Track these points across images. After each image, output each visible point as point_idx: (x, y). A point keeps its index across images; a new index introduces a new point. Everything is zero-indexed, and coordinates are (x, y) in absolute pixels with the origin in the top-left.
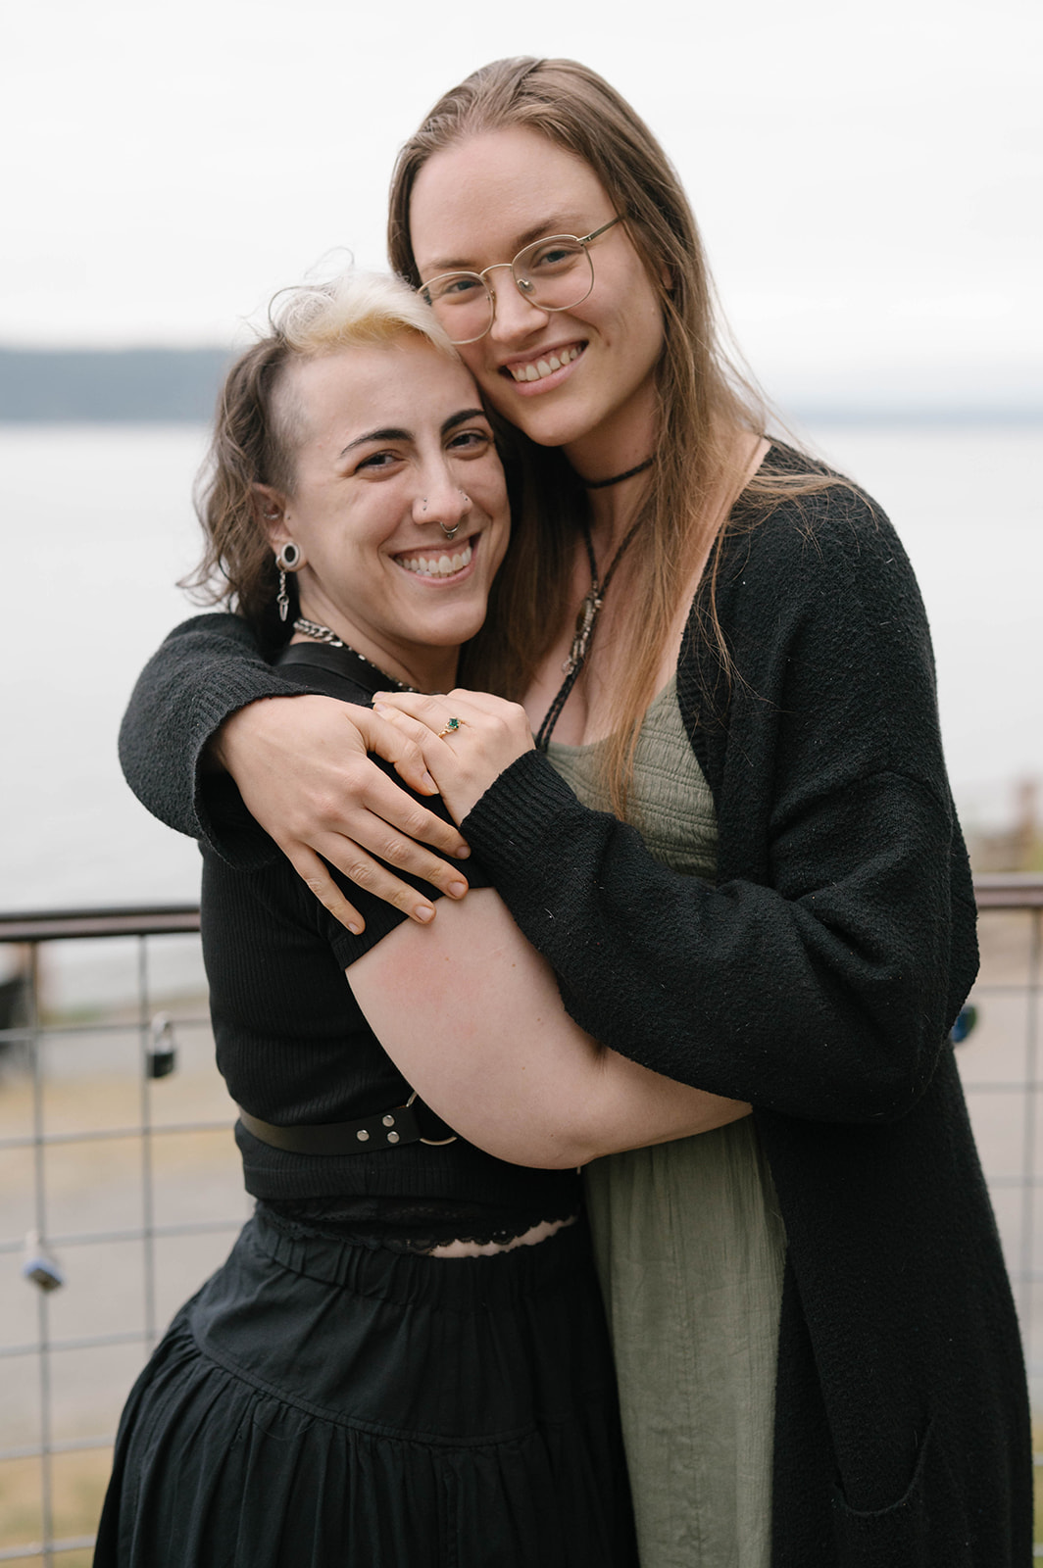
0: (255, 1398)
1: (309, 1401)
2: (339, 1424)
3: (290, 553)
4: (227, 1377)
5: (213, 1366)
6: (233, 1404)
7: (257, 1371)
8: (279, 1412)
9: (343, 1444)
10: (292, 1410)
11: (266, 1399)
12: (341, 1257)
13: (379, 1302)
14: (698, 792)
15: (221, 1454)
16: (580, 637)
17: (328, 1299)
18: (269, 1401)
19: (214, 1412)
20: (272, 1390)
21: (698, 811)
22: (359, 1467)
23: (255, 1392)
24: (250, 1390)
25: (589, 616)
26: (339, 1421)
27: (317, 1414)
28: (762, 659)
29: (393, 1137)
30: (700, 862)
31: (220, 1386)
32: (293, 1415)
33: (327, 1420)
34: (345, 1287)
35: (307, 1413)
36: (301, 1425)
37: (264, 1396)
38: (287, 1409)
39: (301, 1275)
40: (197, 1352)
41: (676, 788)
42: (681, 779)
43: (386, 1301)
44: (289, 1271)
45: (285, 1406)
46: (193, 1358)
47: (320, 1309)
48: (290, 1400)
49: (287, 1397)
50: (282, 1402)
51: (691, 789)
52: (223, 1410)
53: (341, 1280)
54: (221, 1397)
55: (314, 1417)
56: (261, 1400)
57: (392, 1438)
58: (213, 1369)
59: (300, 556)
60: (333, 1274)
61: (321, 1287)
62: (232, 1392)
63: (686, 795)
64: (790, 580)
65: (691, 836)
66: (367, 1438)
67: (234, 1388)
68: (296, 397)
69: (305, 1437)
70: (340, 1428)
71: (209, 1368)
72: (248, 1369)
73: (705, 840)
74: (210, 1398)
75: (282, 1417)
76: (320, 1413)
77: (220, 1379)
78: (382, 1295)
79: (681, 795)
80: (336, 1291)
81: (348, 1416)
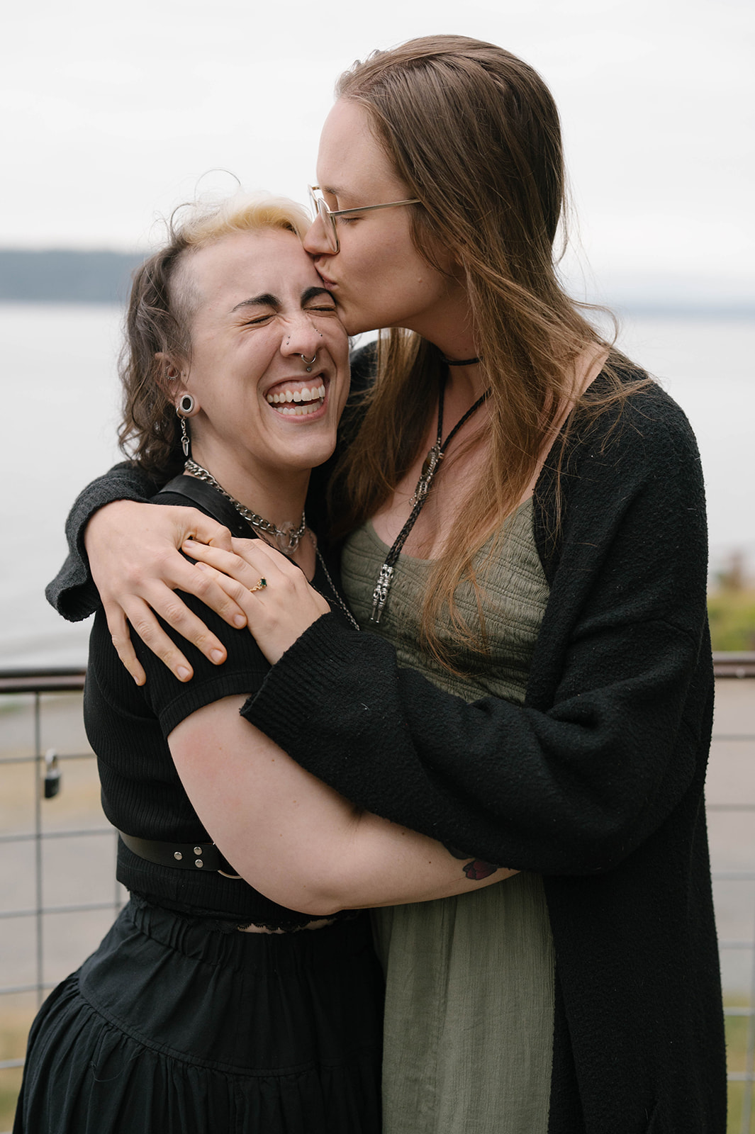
0: (106, 1029)
1: (142, 1034)
2: (162, 1053)
3: (187, 403)
4: (91, 1011)
5: (84, 1003)
6: (91, 1032)
7: (111, 1009)
8: (121, 1041)
9: (164, 1068)
10: (130, 1040)
11: (113, 1030)
12: (174, 927)
13: (198, 962)
14: (522, 605)
15: (82, 1070)
16: (424, 479)
17: (163, 958)
18: (114, 1032)
19: (79, 1039)
20: (118, 1024)
21: (521, 619)
22: (175, 1088)
23: (107, 1024)
24: (103, 1021)
25: (433, 463)
26: (162, 1050)
27: (146, 1045)
28: (597, 517)
29: (199, 863)
30: (516, 656)
31: (85, 1019)
32: (130, 1044)
33: (153, 1050)
34: (176, 949)
35: (140, 1043)
36: (134, 1052)
37: (113, 1027)
38: (127, 1040)
39: (150, 937)
40: (77, 992)
41: (505, 600)
42: (509, 594)
43: (203, 961)
44: (142, 934)
45: (126, 1037)
46: (74, 997)
47: (158, 964)
48: (129, 1033)
49: (128, 1030)
50: (124, 1034)
51: (517, 603)
52: (86, 1037)
53: (173, 944)
54: (85, 1028)
55: (145, 1047)
56: (109, 1030)
57: (198, 1066)
58: (83, 1005)
59: (195, 405)
60: (168, 939)
61: (161, 948)
62: (93, 1024)
63: (513, 607)
64: (632, 462)
65: (512, 638)
66: (180, 1065)
67: (94, 1020)
68: (189, 278)
69: (137, 1062)
70: (162, 1056)
71: (81, 1004)
72: (105, 1007)
73: (523, 641)
74: (79, 1028)
75: (122, 1044)
76: (149, 1044)
77: (86, 1013)
78: (200, 957)
79: (509, 606)
80: (170, 951)
81: (169, 1047)
